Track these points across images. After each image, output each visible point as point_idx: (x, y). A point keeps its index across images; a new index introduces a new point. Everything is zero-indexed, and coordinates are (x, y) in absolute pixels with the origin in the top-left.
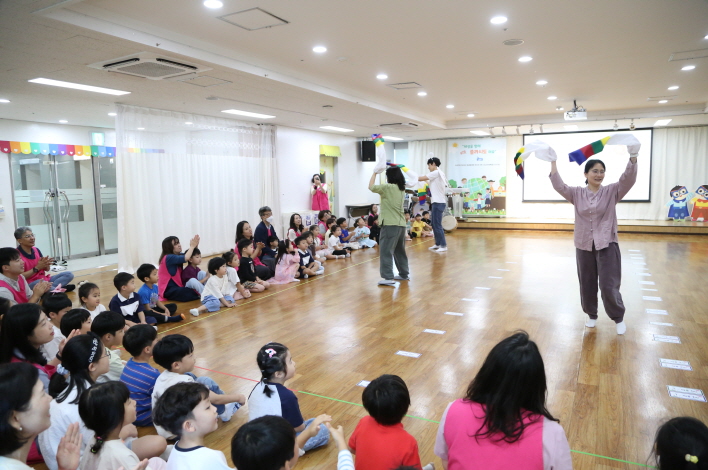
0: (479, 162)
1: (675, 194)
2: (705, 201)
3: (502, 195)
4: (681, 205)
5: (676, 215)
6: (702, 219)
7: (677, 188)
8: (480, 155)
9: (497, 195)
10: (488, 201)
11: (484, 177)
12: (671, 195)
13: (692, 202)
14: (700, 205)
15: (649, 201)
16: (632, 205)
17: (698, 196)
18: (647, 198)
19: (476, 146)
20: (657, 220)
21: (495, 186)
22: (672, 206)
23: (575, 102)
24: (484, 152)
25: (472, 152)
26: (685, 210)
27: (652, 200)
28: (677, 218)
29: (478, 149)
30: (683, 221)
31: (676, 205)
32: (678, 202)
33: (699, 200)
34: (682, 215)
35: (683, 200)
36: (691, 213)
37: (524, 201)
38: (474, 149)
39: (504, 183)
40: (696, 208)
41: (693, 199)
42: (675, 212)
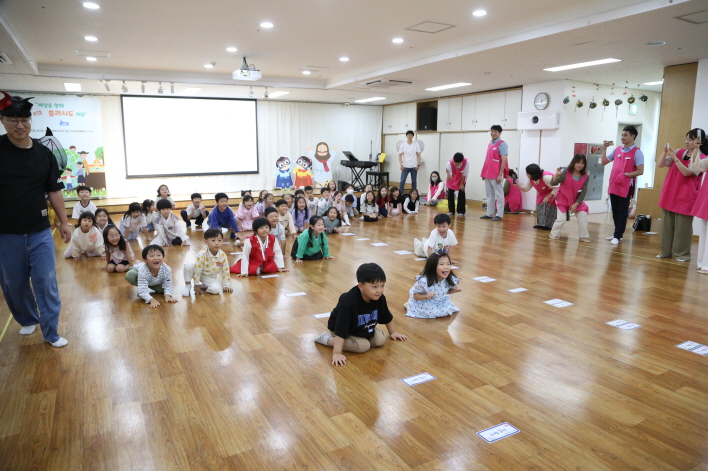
0: (64, 127)
1: (280, 165)
2: (304, 171)
3: (100, 171)
4: (286, 175)
5: (283, 184)
7: (282, 159)
8: (64, 118)
9: (93, 170)
10: (81, 179)
11: (72, 147)
12: (277, 166)
13: (294, 172)
14: (301, 174)
15: (257, 172)
16: (243, 176)
17: (299, 167)
18: (256, 169)
19: (56, 105)
21: (90, 159)
22: (278, 177)
23: (244, 59)
24: (70, 114)
25: (51, 114)
26: (289, 180)
27: (260, 171)
28: (283, 188)
29: (60, 109)
30: (289, 189)
31: (282, 175)
32: (283, 172)
33: (300, 170)
34: (288, 184)
35: (287, 171)
36: (294, 181)
37: (129, 177)
38: (54, 109)
39: (100, 155)
40: (298, 178)
41: (295, 169)
42: (281, 182)
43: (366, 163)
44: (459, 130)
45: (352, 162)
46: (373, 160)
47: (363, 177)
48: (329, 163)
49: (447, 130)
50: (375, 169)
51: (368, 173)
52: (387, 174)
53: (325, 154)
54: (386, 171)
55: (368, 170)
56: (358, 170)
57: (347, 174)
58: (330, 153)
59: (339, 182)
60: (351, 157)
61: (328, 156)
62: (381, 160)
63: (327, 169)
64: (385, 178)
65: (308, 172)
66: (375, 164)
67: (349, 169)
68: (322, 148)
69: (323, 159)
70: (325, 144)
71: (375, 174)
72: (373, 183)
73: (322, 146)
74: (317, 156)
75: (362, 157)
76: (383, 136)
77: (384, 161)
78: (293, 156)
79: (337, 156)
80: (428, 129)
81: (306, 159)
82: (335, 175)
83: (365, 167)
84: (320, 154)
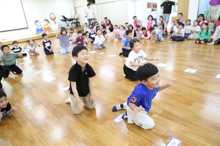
2: (47, 25)
4: (40, 28)
5: (39, 31)
6: (47, 32)
7: (37, 21)
12: (35, 24)
14: (46, 27)
15: (28, 28)
16: (22, 30)
18: (27, 27)
20: (32, 35)
22: (37, 28)
26: (41, 29)
27: (29, 27)
28: (40, 33)
32: (38, 26)
33: (45, 25)
34: (41, 31)
35: (40, 26)
36: (43, 30)
40: (45, 28)
41: (43, 25)
42: (38, 31)
43: (70, 19)
44: (104, 2)
45: (65, 19)
46: (73, 18)
47: (70, 25)
48: (56, 20)
49: (99, 3)
50: (74, 21)
51: (72, 23)
52: (79, 23)
53: (54, 18)
54: (78, 21)
55: (71, 22)
56: (68, 22)
57: (64, 24)
58: (56, 17)
59: (62, 28)
60: (64, 17)
61: (55, 18)
62: (76, 18)
63: (56, 23)
64: (78, 24)
65: (49, 25)
66: (74, 19)
67: (64, 22)
68: (52, 15)
69: (54, 19)
70: (53, 13)
71: (74, 23)
72: (74, 27)
73: (52, 14)
74: (51, 19)
75: (68, 17)
76: (75, 8)
77: (77, 18)
78: (41, 19)
79: (59, 18)
80: (92, 3)
81: (47, 20)
82: (59, 25)
83: (71, 21)
84: (52, 18)
